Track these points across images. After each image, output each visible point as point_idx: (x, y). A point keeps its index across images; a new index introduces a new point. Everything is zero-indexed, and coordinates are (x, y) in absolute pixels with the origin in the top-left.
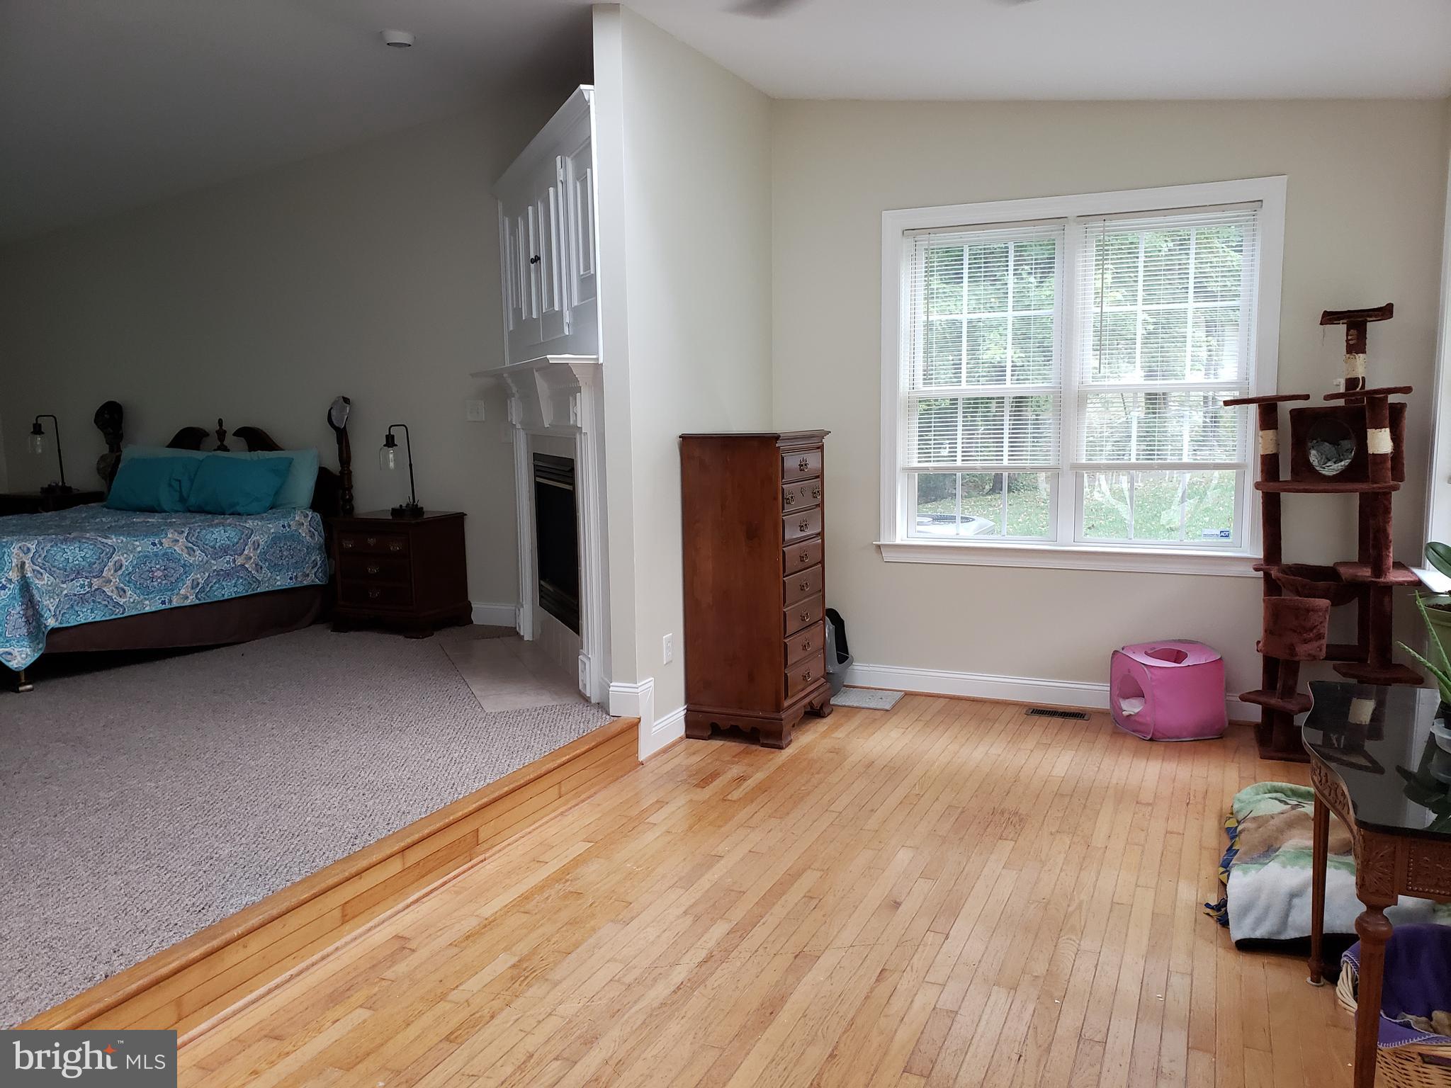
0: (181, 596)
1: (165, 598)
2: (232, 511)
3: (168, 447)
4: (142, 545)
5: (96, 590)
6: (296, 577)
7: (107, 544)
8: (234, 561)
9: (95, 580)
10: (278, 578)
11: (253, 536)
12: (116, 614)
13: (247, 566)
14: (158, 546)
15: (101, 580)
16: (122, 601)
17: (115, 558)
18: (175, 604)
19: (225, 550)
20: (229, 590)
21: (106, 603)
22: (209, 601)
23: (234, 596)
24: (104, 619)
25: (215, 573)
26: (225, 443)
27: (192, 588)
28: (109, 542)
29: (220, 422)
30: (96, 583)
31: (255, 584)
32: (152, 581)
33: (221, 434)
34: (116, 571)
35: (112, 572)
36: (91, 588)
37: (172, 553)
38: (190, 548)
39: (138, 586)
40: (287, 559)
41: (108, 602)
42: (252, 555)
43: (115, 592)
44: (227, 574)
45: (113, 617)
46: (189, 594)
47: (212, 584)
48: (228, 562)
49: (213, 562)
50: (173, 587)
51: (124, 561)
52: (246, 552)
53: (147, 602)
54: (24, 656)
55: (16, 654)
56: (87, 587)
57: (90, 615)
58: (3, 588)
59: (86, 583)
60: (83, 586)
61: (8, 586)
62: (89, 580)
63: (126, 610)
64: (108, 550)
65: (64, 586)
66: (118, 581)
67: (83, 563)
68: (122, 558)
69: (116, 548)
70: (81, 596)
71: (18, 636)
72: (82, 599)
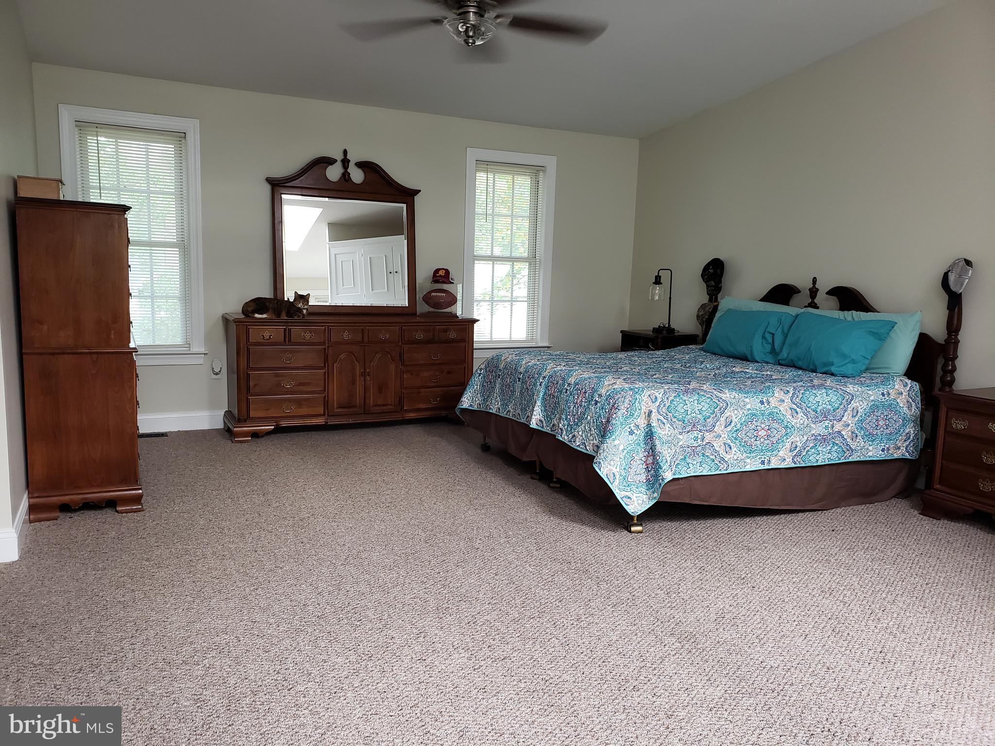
0: (780, 458)
1: (765, 458)
2: (824, 370)
3: (761, 300)
4: (752, 402)
5: (707, 443)
6: (888, 449)
7: (721, 398)
8: (833, 427)
9: (708, 434)
10: (871, 448)
11: (852, 402)
12: (720, 470)
13: (843, 433)
14: (766, 404)
15: (712, 434)
16: (727, 457)
17: (727, 413)
18: (773, 465)
19: (825, 415)
20: (823, 456)
21: (713, 457)
22: (804, 465)
23: (827, 462)
24: (710, 473)
25: (813, 438)
26: (816, 301)
27: (791, 451)
28: (723, 396)
29: (815, 280)
30: (708, 437)
31: (848, 452)
32: (756, 440)
33: (813, 292)
34: (726, 427)
35: (723, 427)
36: (703, 441)
37: (777, 413)
38: (795, 410)
39: (743, 444)
40: (882, 429)
41: (715, 456)
42: (850, 422)
43: (723, 447)
44: (823, 440)
45: (718, 472)
46: (786, 457)
47: (808, 448)
48: (826, 428)
49: (813, 425)
50: (773, 448)
51: (734, 417)
52: (844, 419)
53: (748, 461)
54: (640, 502)
55: (634, 499)
56: (699, 440)
57: (699, 468)
58: (631, 433)
59: (699, 437)
60: (696, 439)
61: (635, 431)
62: (702, 434)
63: (730, 466)
64: (721, 405)
65: (681, 437)
66: (727, 437)
67: (699, 416)
68: (733, 414)
69: (729, 404)
70: (693, 448)
71: (637, 482)
72: (694, 452)
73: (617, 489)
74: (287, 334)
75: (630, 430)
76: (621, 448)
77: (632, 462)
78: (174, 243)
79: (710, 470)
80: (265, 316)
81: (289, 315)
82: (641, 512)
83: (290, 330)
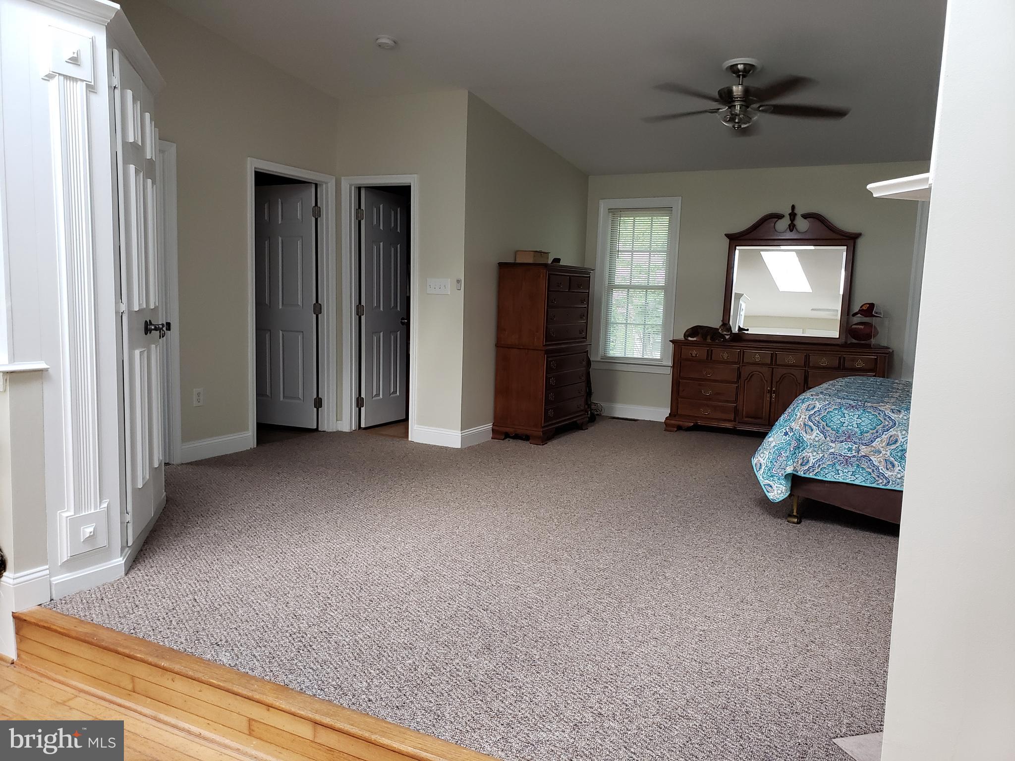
5: (864, 456)
7: (889, 417)
9: (864, 447)
12: (878, 484)
15: (869, 449)
16: (888, 474)
17: (892, 432)
21: (870, 470)
24: (863, 484)
28: (893, 416)
30: (864, 450)
34: (888, 444)
35: (884, 444)
36: (858, 453)
41: (873, 471)
43: (883, 463)
45: (874, 485)
51: (900, 437)
54: (779, 492)
55: (775, 488)
56: (854, 452)
57: (850, 477)
58: (786, 434)
59: (854, 448)
60: (850, 449)
61: (789, 433)
62: (857, 446)
63: (890, 483)
64: (887, 423)
65: (833, 445)
66: (889, 454)
67: (856, 429)
68: (900, 434)
69: (897, 423)
70: (846, 458)
71: (780, 475)
72: (847, 461)
73: (761, 477)
74: (710, 354)
75: (785, 431)
76: (773, 445)
77: (778, 458)
78: (662, 286)
79: (864, 481)
80: (695, 339)
81: (713, 339)
82: (779, 500)
83: (712, 351)
